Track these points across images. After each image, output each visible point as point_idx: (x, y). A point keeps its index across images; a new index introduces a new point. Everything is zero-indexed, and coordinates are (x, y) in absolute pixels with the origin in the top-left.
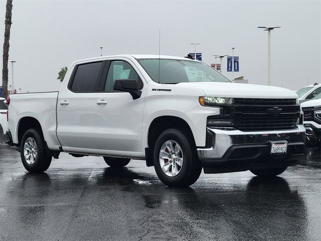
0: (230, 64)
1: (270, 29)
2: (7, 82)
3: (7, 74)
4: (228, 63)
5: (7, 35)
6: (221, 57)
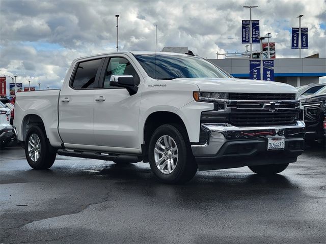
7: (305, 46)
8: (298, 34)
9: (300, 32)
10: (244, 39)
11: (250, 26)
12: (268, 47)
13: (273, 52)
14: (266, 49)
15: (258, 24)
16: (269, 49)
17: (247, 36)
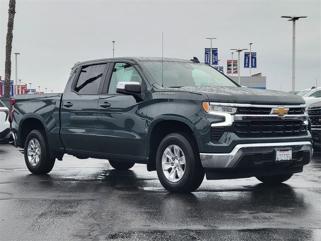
0: (247, 60)
1: (295, 19)
2: (10, 75)
3: (10, 67)
4: (245, 59)
5: (11, 25)
6: (239, 51)
7: (254, 66)
8: (249, 57)
9: (250, 56)
10: (206, 62)
11: (211, 52)
12: (232, 64)
13: (236, 67)
14: (231, 65)
15: (217, 51)
16: (232, 65)
17: (209, 60)
